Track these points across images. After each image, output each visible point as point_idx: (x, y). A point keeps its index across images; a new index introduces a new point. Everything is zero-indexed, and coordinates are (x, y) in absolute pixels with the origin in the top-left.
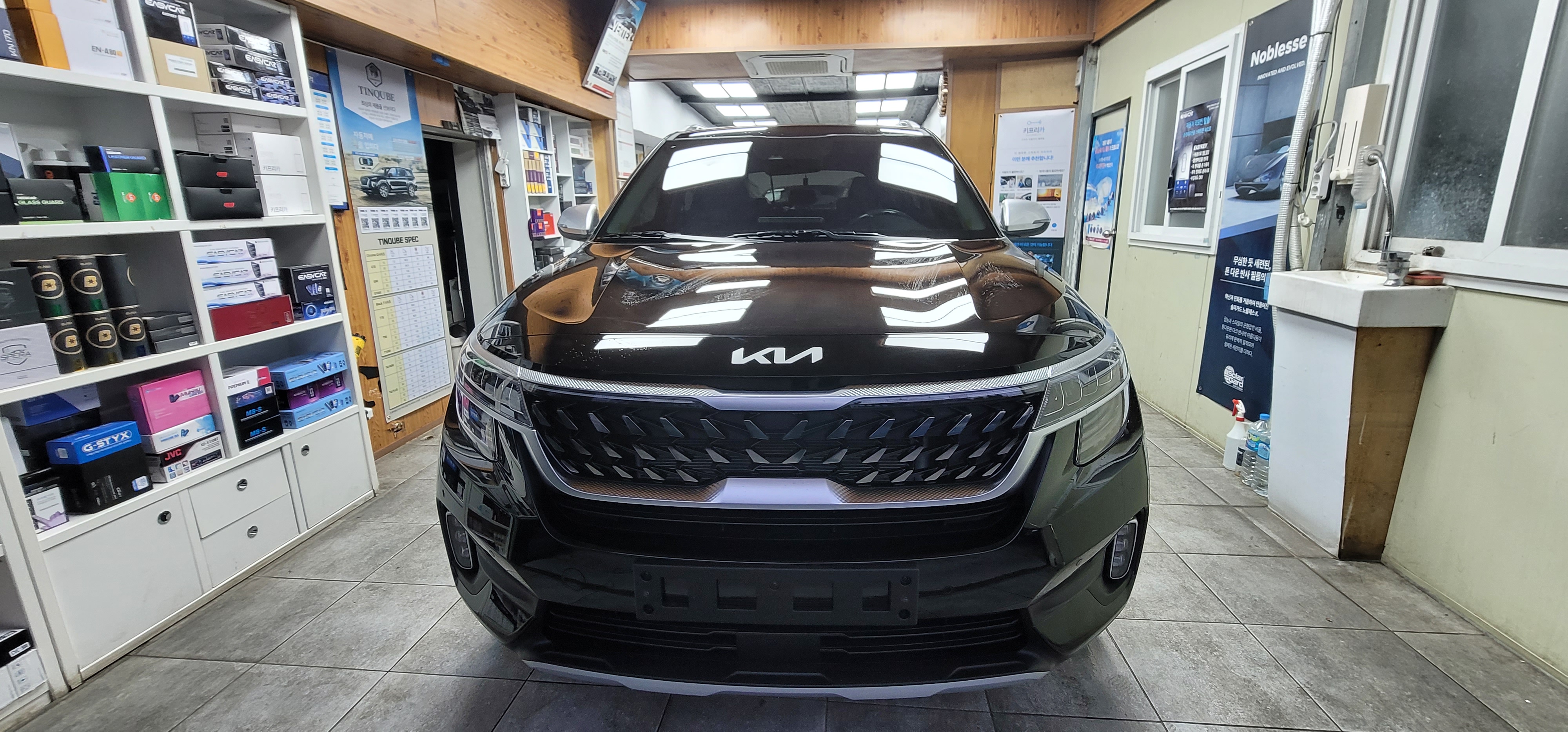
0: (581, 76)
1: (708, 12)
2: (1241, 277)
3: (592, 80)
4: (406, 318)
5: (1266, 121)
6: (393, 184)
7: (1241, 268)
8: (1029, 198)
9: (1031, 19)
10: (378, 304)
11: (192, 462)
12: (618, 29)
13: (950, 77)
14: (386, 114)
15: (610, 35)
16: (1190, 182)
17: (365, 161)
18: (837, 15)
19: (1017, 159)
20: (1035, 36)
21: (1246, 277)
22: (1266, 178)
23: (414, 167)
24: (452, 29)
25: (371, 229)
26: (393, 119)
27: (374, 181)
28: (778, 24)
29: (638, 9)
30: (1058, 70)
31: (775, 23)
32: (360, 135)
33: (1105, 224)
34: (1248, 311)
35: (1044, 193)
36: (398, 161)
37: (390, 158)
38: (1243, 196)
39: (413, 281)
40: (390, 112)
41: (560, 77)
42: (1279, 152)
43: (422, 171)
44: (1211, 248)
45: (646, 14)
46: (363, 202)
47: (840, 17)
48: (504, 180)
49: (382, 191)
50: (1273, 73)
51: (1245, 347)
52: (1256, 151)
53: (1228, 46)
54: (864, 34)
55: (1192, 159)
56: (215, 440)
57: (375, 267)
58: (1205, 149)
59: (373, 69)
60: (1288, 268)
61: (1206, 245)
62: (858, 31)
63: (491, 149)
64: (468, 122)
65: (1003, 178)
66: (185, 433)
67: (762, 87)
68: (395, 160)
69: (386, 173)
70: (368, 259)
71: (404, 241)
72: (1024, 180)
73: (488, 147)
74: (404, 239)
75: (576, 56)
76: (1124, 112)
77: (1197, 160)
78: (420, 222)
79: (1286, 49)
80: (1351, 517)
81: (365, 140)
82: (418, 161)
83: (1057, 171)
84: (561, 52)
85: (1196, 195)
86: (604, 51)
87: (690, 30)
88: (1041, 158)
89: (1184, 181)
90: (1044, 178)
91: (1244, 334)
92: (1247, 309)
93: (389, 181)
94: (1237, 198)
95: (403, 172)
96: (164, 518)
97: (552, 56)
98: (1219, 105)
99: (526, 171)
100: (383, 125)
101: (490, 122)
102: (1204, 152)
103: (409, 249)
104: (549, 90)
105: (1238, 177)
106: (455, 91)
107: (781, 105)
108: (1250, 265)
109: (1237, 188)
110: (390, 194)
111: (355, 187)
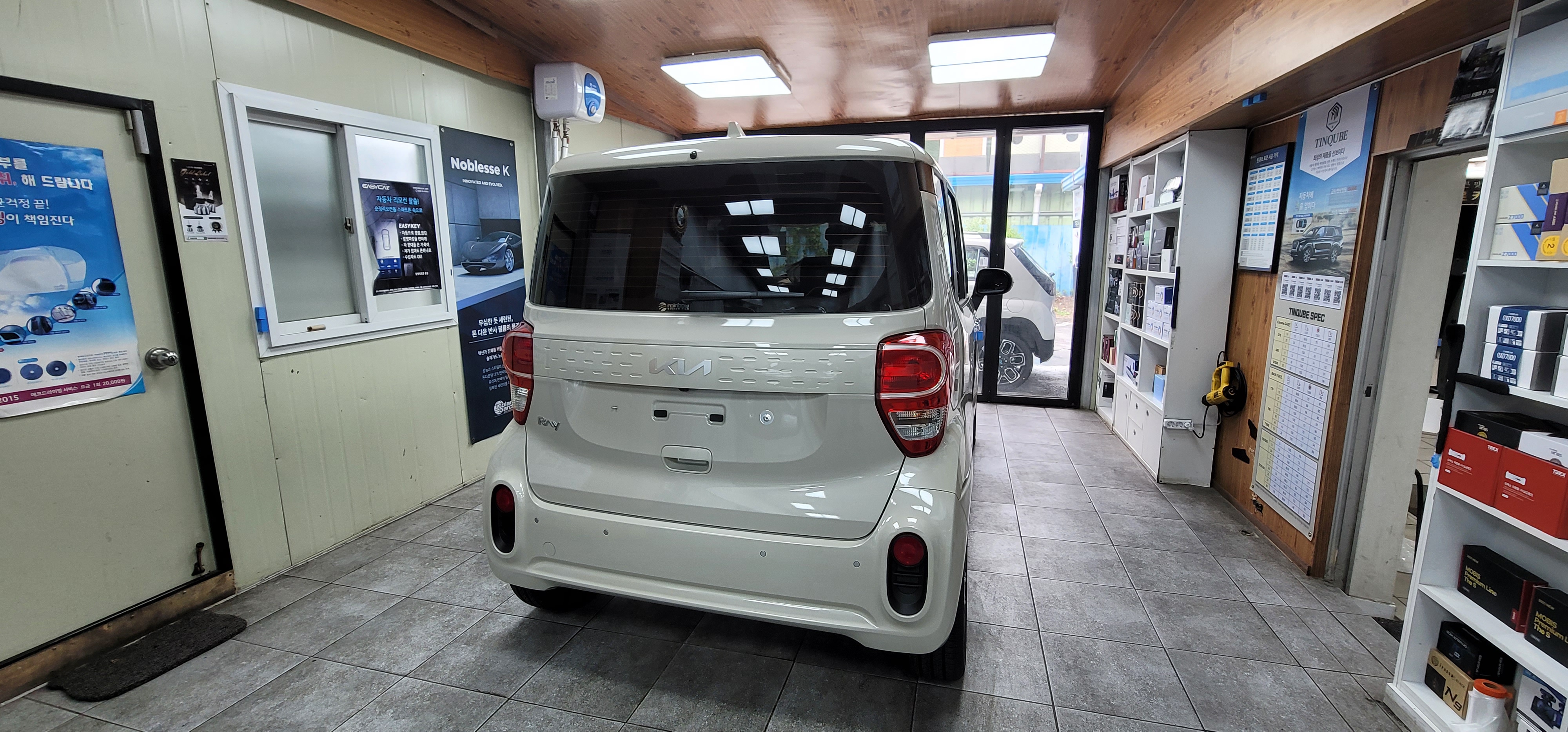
2: (490, 333)
4: (1288, 404)
5: (480, 218)
6: (1317, 247)
10: (1272, 374)
14: (1333, 161)
16: (403, 261)
17: (1301, 224)
21: (495, 332)
22: (493, 259)
23: (1345, 224)
25: (1287, 296)
27: (1302, 244)
32: (1303, 195)
38: (473, 272)
39: (1305, 367)
40: (1338, 156)
42: (499, 242)
43: (1351, 227)
44: (453, 320)
49: (1305, 256)
50: (478, 182)
53: (429, 139)
55: (400, 237)
57: (1279, 335)
59: (1335, 111)
61: (447, 318)
69: (1314, 234)
70: (1278, 325)
71: (1309, 316)
78: (1332, 298)
79: (484, 169)
81: (1306, 200)
82: (1349, 212)
85: (417, 274)
89: (393, 259)
93: (1315, 244)
94: (465, 274)
95: (1331, 232)
98: (430, 191)
100: (1327, 175)
102: (418, 232)
108: (496, 323)
109: (465, 266)
110: (1311, 259)
111: (1286, 252)
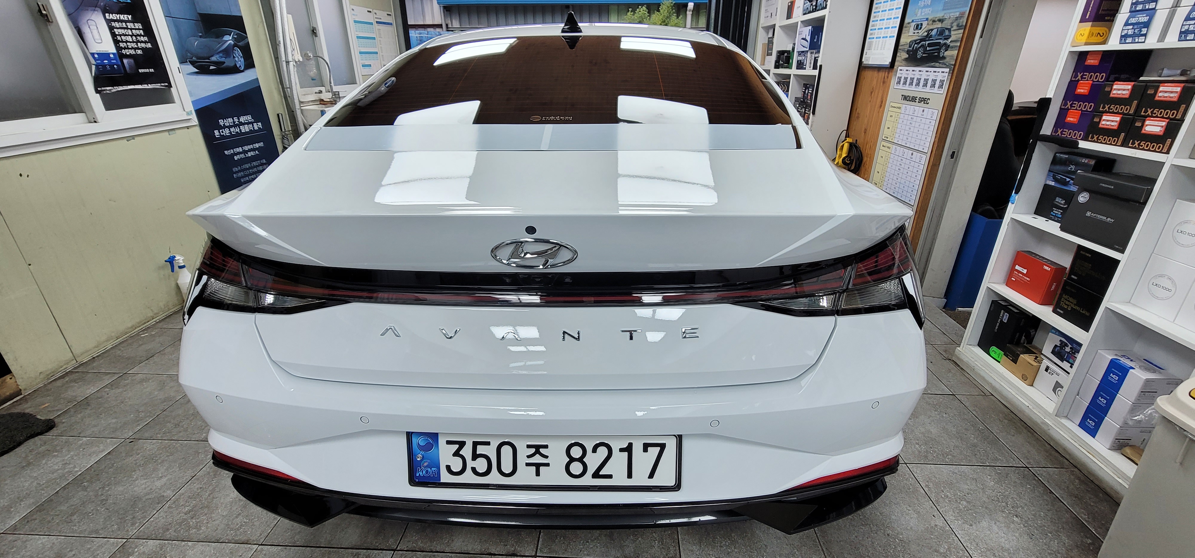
2: (233, 133)
5: (200, 13)
10: (882, 145)
17: (918, 27)
25: (901, 86)
27: (917, 43)
34: (250, 154)
37: (936, 19)
42: (224, 39)
44: (192, 120)
49: (919, 53)
52: (200, 34)
55: (111, 29)
58: (130, 21)
69: (928, 35)
78: (937, 84)
81: (924, 7)
89: (108, 54)
91: (255, 170)
95: (942, 33)
102: (129, 24)
108: (237, 122)
110: (923, 55)
111: (903, 50)
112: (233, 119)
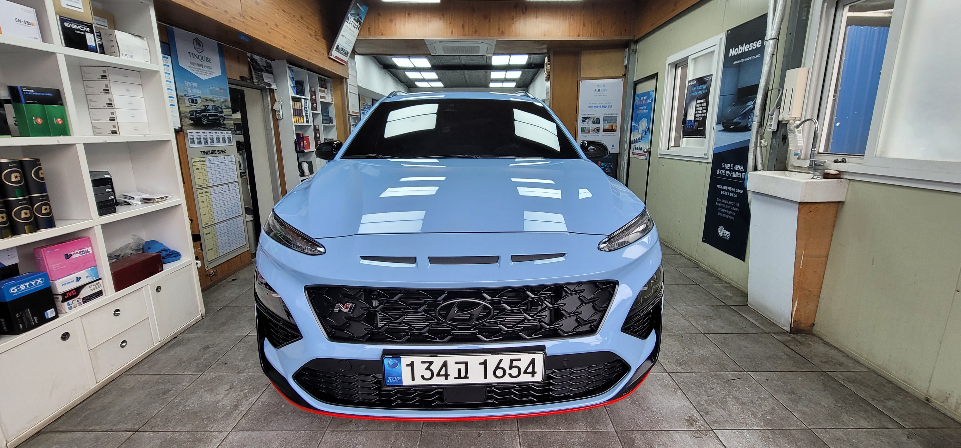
0: (328, 51)
1: (407, 15)
2: (727, 175)
3: (335, 53)
4: (218, 202)
5: (739, 87)
6: (210, 116)
7: (726, 170)
8: (598, 130)
9: (599, 26)
10: (200, 193)
11: (83, 299)
12: (351, 22)
13: (552, 58)
14: (206, 71)
15: (346, 26)
16: (695, 121)
17: (192, 101)
18: (486, 19)
19: (591, 107)
20: (601, 36)
21: (730, 175)
22: (740, 119)
23: (223, 105)
24: (251, 18)
25: (196, 145)
26: (210, 74)
27: (198, 113)
28: (450, 23)
29: (363, 11)
30: (615, 56)
31: (449, 23)
32: (188, 83)
33: (644, 145)
34: (731, 194)
35: (607, 127)
36: (213, 101)
37: (208, 99)
38: (727, 129)
39: (222, 178)
40: (208, 69)
41: (315, 51)
42: (747, 105)
43: (228, 108)
44: (709, 159)
45: (368, 14)
46: (191, 127)
47: (488, 20)
48: (280, 115)
49: (203, 120)
50: (743, 60)
51: (730, 215)
52: (734, 104)
53: (716, 45)
54: (502, 31)
55: (696, 108)
56: (98, 283)
57: (198, 169)
58: (703, 103)
59: (198, 42)
60: (756, 169)
61: (706, 157)
62: (499, 29)
63: (270, 95)
64: (256, 78)
65: (583, 118)
66: (78, 279)
67: (434, 61)
68: (211, 100)
69: (206, 109)
70: (194, 164)
71: (217, 152)
72: (595, 119)
73: (268, 93)
74: (217, 151)
75: (324, 38)
76: (654, 81)
77: (699, 108)
78: (227, 140)
79: (749, 48)
80: (796, 309)
81: (192, 87)
82: (226, 101)
83: (614, 114)
84: (316, 35)
85: (699, 128)
86: (342, 35)
87: (395, 25)
88: (605, 107)
89: (691, 120)
90: (606, 118)
91: (729, 207)
92: (731, 193)
93: (207, 114)
94: (723, 130)
95: (216, 108)
96: (65, 336)
97: (310, 37)
98: (712, 78)
99: (293, 109)
100: (204, 78)
101: (270, 78)
102: (703, 104)
103: (220, 158)
104: (309, 58)
105: (723, 118)
106: (248, 57)
107: (445, 72)
108: (732, 168)
109: (723, 125)
110: (208, 122)
111: (185, 117)
112: (730, 165)
